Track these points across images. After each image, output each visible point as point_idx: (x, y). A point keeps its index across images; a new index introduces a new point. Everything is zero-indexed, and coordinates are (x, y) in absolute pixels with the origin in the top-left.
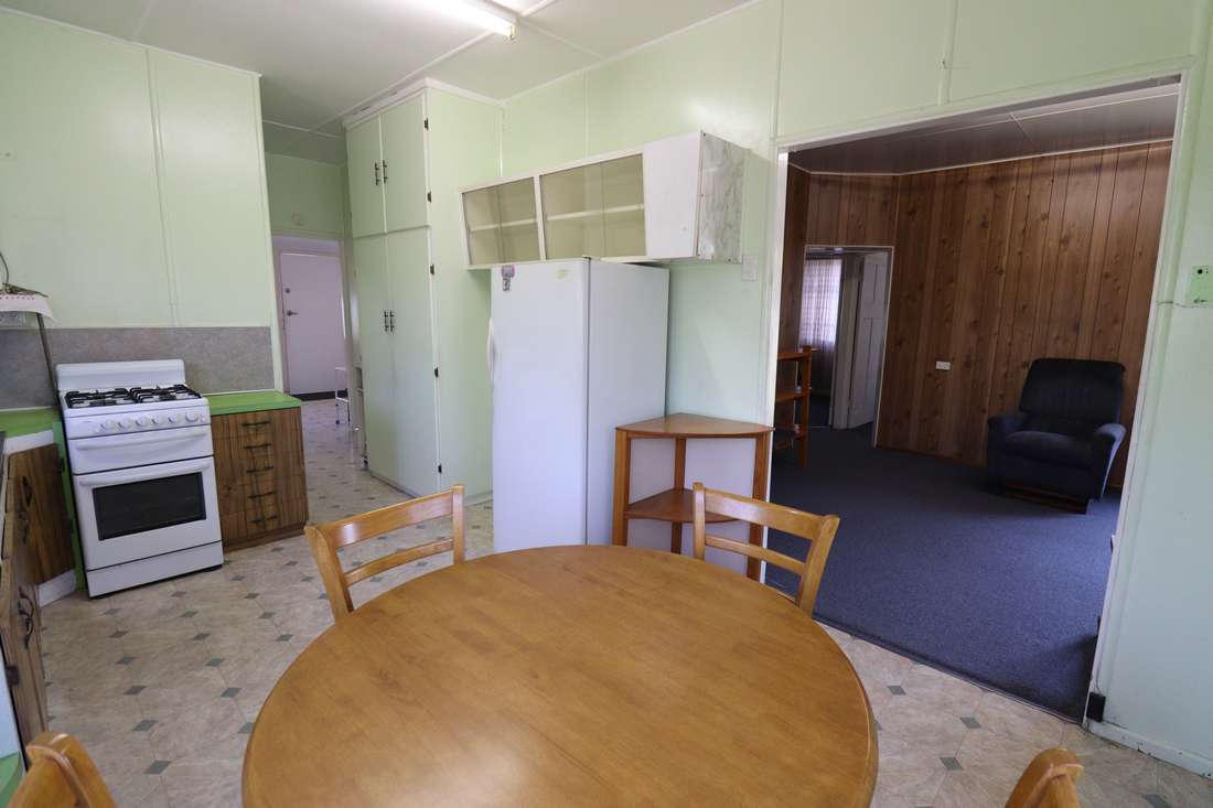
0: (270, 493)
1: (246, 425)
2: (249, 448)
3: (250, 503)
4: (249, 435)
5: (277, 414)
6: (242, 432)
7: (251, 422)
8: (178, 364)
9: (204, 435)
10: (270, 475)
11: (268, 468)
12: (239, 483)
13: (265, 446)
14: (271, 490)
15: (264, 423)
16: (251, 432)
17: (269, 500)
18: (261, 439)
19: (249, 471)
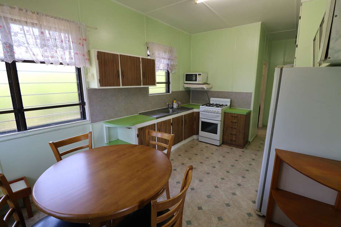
0: (234, 135)
1: (232, 116)
2: (232, 122)
3: (230, 135)
4: (232, 119)
5: (239, 115)
6: (231, 118)
7: (234, 116)
8: (229, 100)
9: (219, 116)
10: (236, 130)
11: (235, 128)
12: (229, 129)
13: (236, 123)
14: (235, 134)
15: (236, 117)
16: (233, 119)
17: (234, 136)
18: (235, 121)
19: (231, 128)
